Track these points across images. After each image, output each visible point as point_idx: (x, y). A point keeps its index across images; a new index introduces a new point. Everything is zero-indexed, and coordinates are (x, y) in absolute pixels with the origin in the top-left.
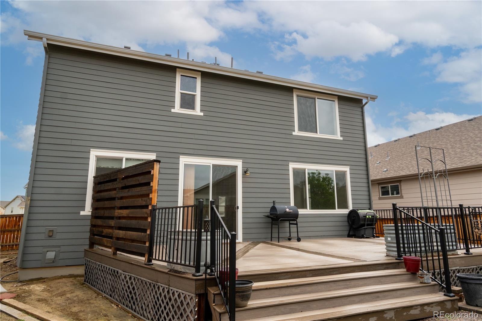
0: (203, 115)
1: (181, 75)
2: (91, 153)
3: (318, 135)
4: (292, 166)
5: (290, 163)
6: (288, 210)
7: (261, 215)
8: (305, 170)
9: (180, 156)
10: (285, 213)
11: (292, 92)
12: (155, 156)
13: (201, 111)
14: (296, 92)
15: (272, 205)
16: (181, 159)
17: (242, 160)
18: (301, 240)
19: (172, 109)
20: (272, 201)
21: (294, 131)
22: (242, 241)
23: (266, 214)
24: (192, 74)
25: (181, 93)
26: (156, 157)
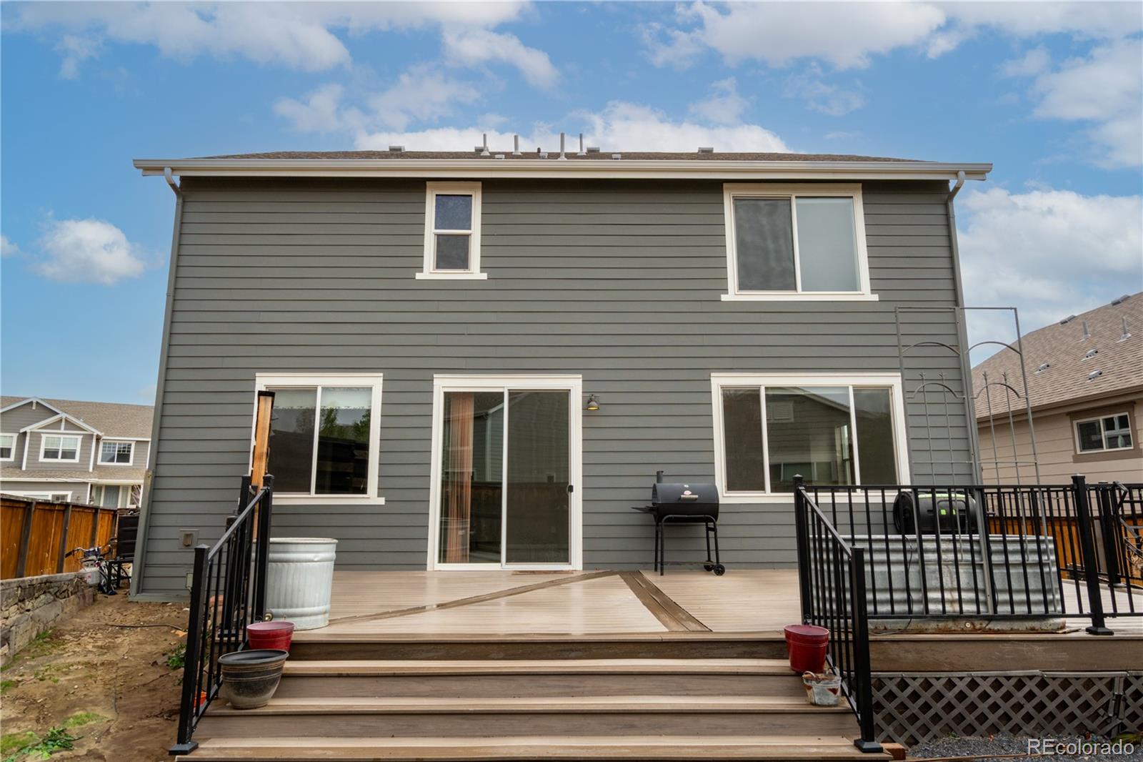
0: (486, 278)
1: (437, 195)
2: (257, 382)
3: (800, 295)
4: (720, 382)
5: (712, 374)
6: (690, 493)
7: (627, 507)
8: (759, 391)
9: (435, 376)
10: (680, 502)
11: (721, 192)
12: (382, 378)
13: (483, 269)
14: (732, 189)
15: (652, 481)
16: (436, 382)
17: (581, 376)
18: (726, 570)
19: (417, 274)
20: (653, 470)
21: (725, 291)
22: (581, 569)
23: (643, 505)
24: (461, 188)
25: (438, 236)
26: (384, 380)
